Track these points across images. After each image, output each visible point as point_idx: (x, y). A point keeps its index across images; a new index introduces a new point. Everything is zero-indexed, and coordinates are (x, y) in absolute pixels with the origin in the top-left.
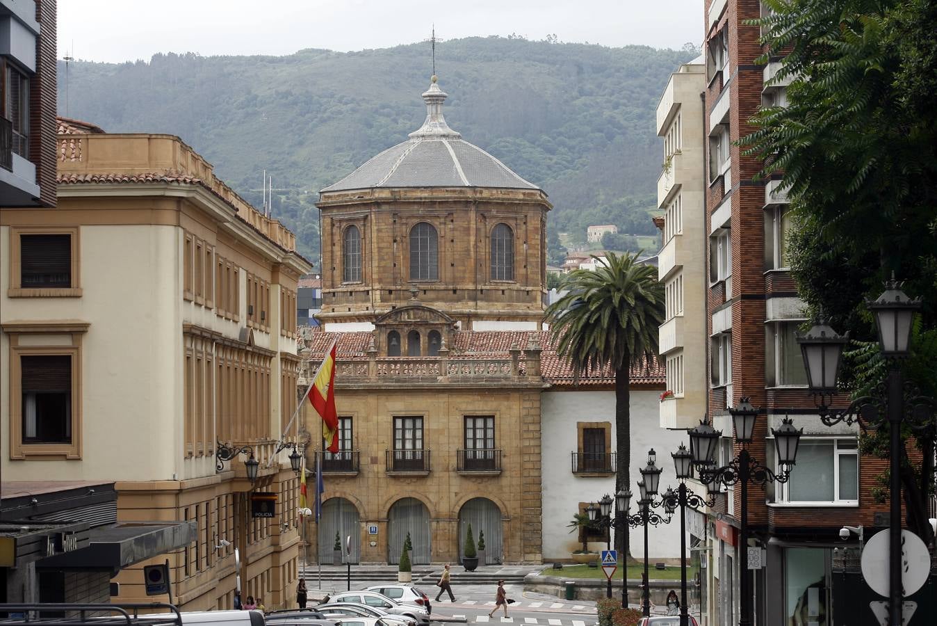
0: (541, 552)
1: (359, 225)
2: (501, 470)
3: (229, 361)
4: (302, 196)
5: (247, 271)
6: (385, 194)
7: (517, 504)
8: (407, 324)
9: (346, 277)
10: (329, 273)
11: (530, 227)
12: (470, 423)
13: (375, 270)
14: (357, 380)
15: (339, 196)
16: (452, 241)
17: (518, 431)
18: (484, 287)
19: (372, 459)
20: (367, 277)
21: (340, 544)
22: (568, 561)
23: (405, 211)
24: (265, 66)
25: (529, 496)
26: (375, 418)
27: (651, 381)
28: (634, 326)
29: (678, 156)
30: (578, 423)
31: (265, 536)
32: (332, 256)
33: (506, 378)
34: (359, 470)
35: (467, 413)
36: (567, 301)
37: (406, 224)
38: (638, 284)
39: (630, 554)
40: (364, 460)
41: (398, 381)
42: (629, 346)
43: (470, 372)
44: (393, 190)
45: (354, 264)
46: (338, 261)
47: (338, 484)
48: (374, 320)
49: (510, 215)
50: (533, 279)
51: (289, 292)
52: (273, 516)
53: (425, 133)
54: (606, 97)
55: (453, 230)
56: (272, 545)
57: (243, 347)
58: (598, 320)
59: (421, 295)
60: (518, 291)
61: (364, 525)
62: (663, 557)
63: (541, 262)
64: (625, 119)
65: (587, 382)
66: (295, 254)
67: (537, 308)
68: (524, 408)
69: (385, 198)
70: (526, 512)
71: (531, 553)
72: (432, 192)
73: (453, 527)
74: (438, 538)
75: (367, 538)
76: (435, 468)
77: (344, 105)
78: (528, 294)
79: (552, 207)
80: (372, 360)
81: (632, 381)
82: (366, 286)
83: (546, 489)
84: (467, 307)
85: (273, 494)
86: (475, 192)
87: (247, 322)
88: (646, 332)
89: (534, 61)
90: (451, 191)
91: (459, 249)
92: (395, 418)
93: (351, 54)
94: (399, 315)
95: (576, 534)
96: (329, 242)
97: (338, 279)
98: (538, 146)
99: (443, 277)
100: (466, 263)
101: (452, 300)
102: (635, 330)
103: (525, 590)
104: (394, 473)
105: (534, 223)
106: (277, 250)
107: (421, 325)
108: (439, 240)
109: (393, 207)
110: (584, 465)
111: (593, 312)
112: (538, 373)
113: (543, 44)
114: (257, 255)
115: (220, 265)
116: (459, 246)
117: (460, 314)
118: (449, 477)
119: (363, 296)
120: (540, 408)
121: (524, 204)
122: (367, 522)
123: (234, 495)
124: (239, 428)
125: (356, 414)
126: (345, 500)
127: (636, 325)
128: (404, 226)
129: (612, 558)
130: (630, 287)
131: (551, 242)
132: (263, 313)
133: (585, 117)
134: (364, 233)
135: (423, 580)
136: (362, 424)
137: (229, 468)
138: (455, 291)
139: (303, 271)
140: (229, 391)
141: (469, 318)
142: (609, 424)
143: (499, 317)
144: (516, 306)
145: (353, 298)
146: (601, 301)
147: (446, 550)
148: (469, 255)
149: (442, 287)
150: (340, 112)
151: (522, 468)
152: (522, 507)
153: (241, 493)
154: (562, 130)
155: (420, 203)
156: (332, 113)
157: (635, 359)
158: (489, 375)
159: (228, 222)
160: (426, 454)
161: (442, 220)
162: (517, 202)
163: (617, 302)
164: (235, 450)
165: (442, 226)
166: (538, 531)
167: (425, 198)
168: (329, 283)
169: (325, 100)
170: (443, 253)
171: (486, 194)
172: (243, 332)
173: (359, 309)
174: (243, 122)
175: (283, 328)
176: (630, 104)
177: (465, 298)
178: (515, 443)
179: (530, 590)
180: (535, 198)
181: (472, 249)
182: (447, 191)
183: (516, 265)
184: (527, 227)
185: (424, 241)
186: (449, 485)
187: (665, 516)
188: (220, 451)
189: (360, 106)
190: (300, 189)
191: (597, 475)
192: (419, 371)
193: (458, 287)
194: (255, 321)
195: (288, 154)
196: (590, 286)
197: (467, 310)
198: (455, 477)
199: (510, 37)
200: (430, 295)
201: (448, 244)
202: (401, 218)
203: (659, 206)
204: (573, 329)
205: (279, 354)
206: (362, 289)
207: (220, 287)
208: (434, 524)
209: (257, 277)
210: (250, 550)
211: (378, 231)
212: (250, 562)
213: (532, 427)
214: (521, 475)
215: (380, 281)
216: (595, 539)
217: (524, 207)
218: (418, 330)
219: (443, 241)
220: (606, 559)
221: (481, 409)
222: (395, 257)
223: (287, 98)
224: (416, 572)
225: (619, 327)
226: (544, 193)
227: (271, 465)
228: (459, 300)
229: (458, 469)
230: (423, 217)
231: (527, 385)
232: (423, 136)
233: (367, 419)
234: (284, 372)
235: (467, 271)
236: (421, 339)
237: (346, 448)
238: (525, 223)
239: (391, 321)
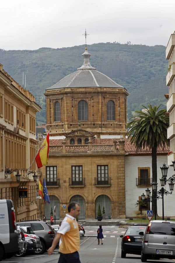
0: (125, 214)
1: (60, 101)
2: (111, 185)
3: (10, 138)
4: (41, 99)
5: (17, 107)
6: (69, 90)
7: (117, 197)
8: (77, 136)
9: (55, 120)
10: (49, 119)
11: (121, 101)
12: (99, 168)
13: (65, 117)
14: (59, 153)
15: (53, 91)
16: (93, 106)
17: (117, 170)
18: (104, 123)
19: (64, 181)
20: (63, 120)
21: (52, 212)
22: (135, 218)
23: (76, 96)
24: (28, 53)
25: (121, 194)
26: (65, 166)
27: (164, 152)
28: (158, 131)
29: (174, 65)
30: (138, 167)
31: (24, 205)
32: (50, 112)
33: (112, 152)
34: (59, 185)
35: (98, 164)
36: (133, 123)
37: (77, 101)
38: (160, 117)
39: (157, 215)
40: (61, 182)
41: (73, 153)
42: (156, 139)
43: (99, 149)
44: (72, 88)
45: (58, 115)
46: (52, 114)
47: (52, 190)
48: (65, 135)
49: (114, 97)
50: (122, 120)
51: (33, 117)
52: (27, 197)
53: (83, 68)
54: (148, 63)
55: (93, 102)
56: (27, 209)
57: (15, 134)
58: (145, 130)
59: (82, 126)
60: (117, 124)
61: (61, 205)
62: (169, 216)
63: (125, 114)
64: (155, 71)
65: (141, 153)
66: (34, 102)
67: (124, 131)
68: (119, 162)
69: (69, 91)
70: (120, 200)
71: (121, 215)
72: (86, 89)
73: (93, 205)
74: (88, 209)
75: (62, 210)
76: (87, 184)
77: (56, 67)
78: (120, 125)
79: (129, 94)
80: (64, 145)
81: (158, 152)
82: (62, 123)
83: (127, 191)
84: (99, 130)
85: (27, 189)
86: (101, 89)
87: (17, 126)
88: (162, 134)
89: (123, 51)
90: (92, 89)
91: (95, 109)
92: (72, 166)
93: (58, 49)
94: (74, 133)
95: (138, 207)
96: (49, 107)
97: (52, 121)
98: (124, 81)
99: (90, 119)
100: (98, 114)
101: (93, 128)
102: (159, 133)
103: (119, 227)
104: (72, 186)
105: (122, 100)
106: (27, 100)
107: (82, 136)
108: (88, 106)
109: (72, 95)
110: (141, 183)
111: (143, 127)
112: (124, 150)
113: (126, 45)
114: (20, 101)
115: (6, 103)
116: (95, 108)
117: (96, 133)
118: (92, 187)
119: (61, 127)
120: (124, 162)
121: (118, 93)
122: (62, 204)
123: (12, 188)
124: (14, 164)
125: (58, 165)
126: (54, 196)
127: (159, 131)
128: (76, 102)
129: (151, 213)
130: (157, 117)
131: (129, 115)
132: (23, 124)
133: (141, 71)
134: (62, 104)
135: (83, 224)
136: (60, 168)
137: (10, 178)
138: (94, 124)
139: (38, 110)
140: (10, 149)
141: (99, 134)
142: (149, 168)
143: (110, 134)
144: (116, 130)
145: (58, 127)
146: (146, 123)
147: (91, 214)
148: (99, 111)
149: (90, 123)
150: (54, 70)
151: (118, 184)
152: (118, 198)
153: (15, 187)
154: (132, 75)
155: (81, 93)
156: (51, 70)
157: (159, 144)
158: (106, 150)
159: (9, 86)
160: (84, 179)
161: (89, 99)
162: (116, 92)
163: (152, 123)
164: (12, 171)
165: (89, 101)
166: (124, 207)
167: (83, 91)
168: (49, 122)
169: (49, 65)
170: (90, 111)
171: (105, 90)
172: (15, 129)
173: (60, 131)
174: (20, 74)
175: (30, 129)
176: (156, 66)
177: (97, 127)
178: (116, 175)
179: (121, 227)
180: (122, 91)
181: (100, 109)
182: (91, 89)
183: (116, 115)
184: (119, 101)
185: (83, 107)
186: (92, 190)
187: (170, 191)
188: (6, 171)
189: (61, 67)
190: (41, 97)
191: (145, 186)
192: (81, 149)
193: (95, 123)
194: (20, 126)
195: (36, 85)
196: (142, 117)
197: (99, 131)
198: (94, 187)
199: (114, 43)
200: (85, 126)
201: (91, 108)
202: (75, 98)
203: (167, 85)
204: (136, 133)
205: (29, 139)
206: (61, 124)
207: (6, 111)
208: (87, 205)
209: (21, 110)
210: (18, 209)
211: (66, 103)
212: (18, 214)
213: (121, 169)
214: (118, 186)
215: (67, 121)
216: (145, 209)
217: (118, 94)
218: (81, 138)
219: (90, 106)
220: (149, 214)
221: (103, 162)
222: (73, 113)
223: (36, 65)
224: (80, 222)
225: (153, 132)
226: (126, 89)
227: (26, 178)
228: (95, 128)
229: (95, 185)
230: (83, 98)
231: (120, 154)
232: (82, 69)
233: (62, 167)
234: (31, 146)
235: (99, 117)
236: (82, 142)
237: (55, 177)
238: (119, 100)
239: (71, 135)
